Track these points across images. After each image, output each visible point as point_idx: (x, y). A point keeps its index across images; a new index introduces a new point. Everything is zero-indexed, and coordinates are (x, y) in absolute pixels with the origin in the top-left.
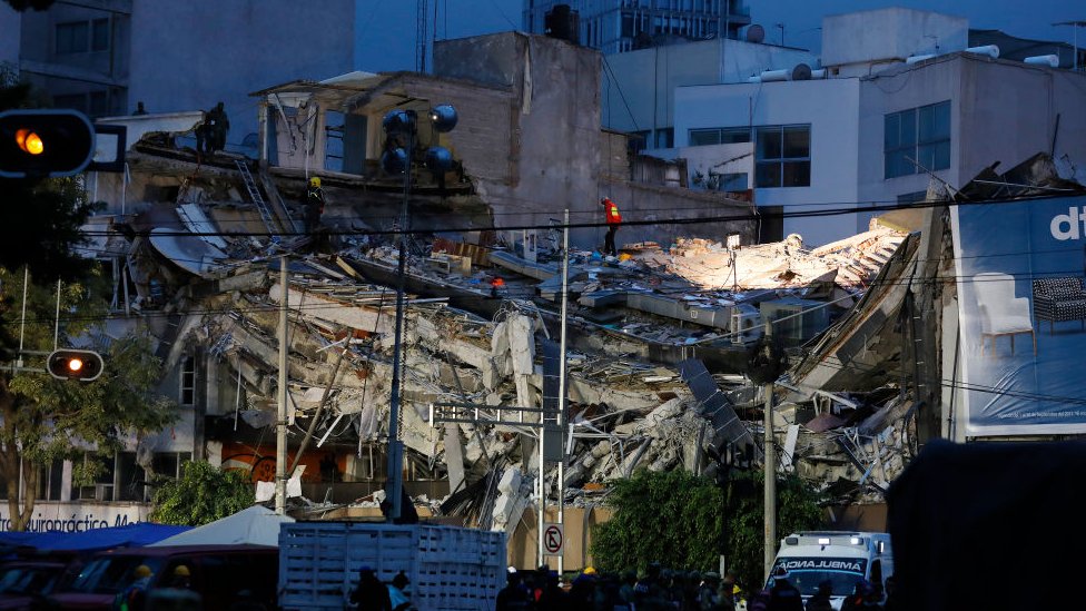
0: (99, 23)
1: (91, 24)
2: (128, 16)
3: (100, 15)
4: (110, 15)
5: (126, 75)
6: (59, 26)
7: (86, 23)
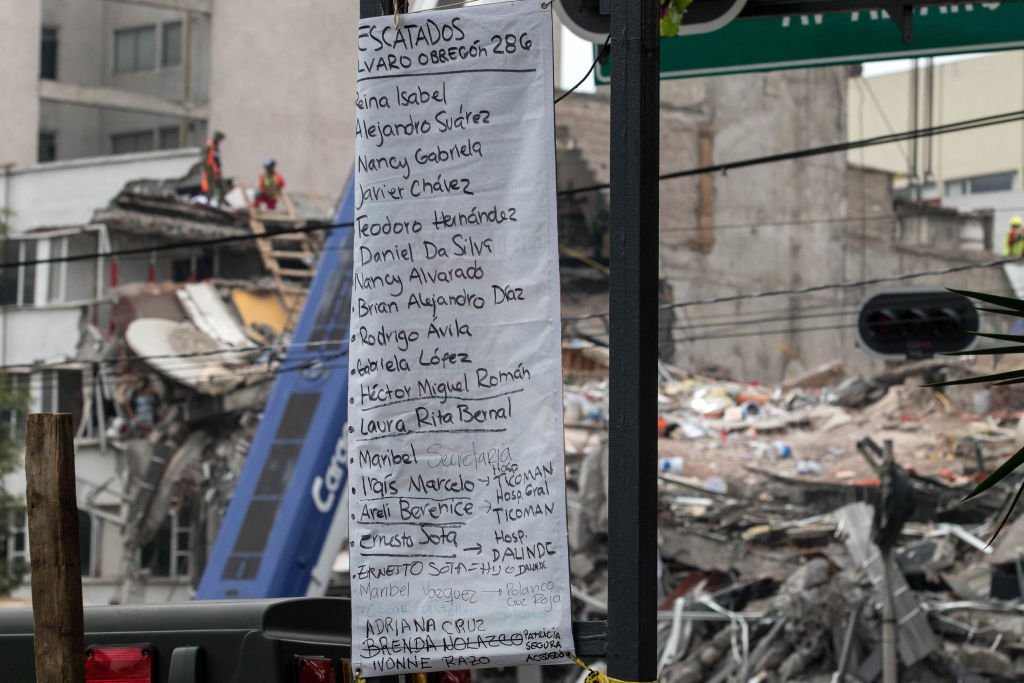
0: (170, 27)
1: (159, 31)
2: (208, 16)
3: (170, 16)
4: (183, 16)
5: (204, 101)
6: (118, 33)
7: (151, 28)
